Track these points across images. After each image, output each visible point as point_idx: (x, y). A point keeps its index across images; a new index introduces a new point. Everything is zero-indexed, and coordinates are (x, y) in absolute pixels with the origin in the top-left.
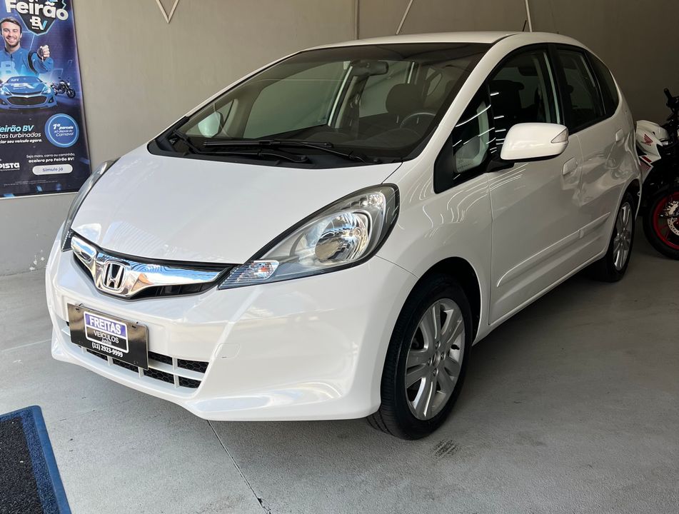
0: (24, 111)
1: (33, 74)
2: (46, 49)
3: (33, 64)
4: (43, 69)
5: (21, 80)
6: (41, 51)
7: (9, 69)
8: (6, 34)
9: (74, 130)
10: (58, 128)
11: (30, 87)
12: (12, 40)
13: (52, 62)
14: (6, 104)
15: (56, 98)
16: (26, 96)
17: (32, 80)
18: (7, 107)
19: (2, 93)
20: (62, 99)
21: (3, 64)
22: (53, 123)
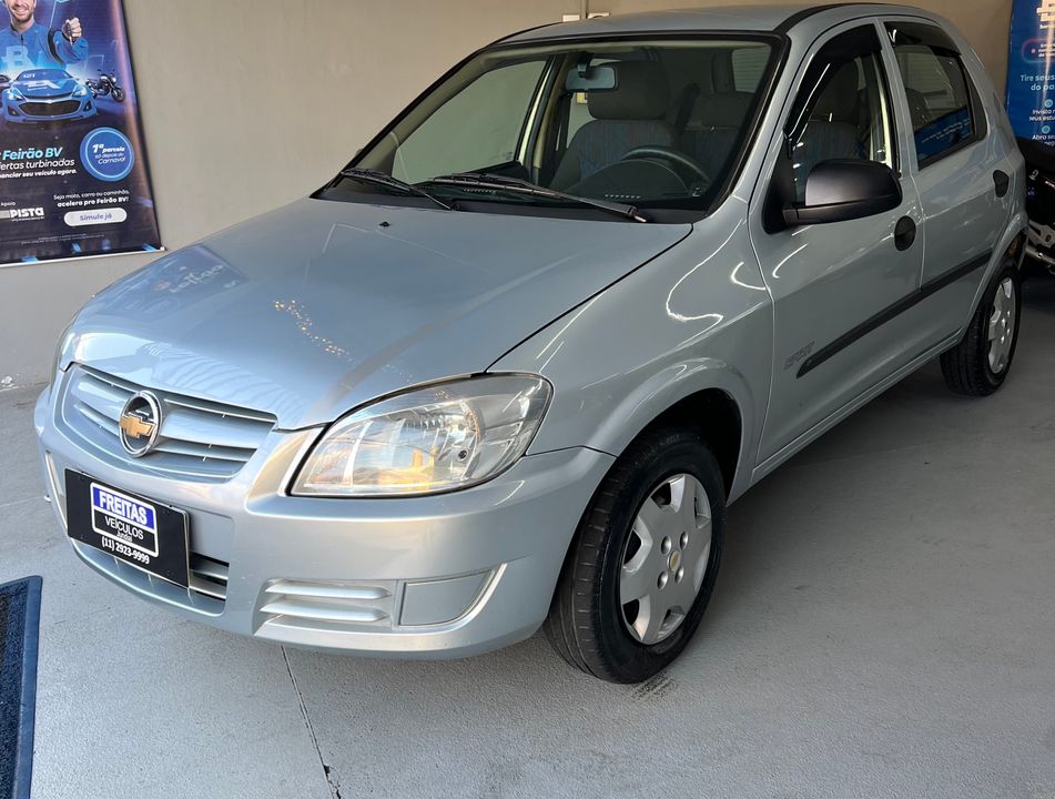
0: (47, 125)
1: (55, 66)
2: (75, 23)
3: (56, 50)
4: (73, 58)
6: (68, 29)
7: (19, 58)
8: (12, 2)
9: (126, 153)
10: (100, 150)
11: (54, 86)
12: (21, 10)
13: (86, 45)
14: (17, 115)
16: (49, 101)
17: (56, 75)
18: (19, 119)
19: (11, 97)
20: (105, 104)
21: (10, 50)
22: (93, 142)
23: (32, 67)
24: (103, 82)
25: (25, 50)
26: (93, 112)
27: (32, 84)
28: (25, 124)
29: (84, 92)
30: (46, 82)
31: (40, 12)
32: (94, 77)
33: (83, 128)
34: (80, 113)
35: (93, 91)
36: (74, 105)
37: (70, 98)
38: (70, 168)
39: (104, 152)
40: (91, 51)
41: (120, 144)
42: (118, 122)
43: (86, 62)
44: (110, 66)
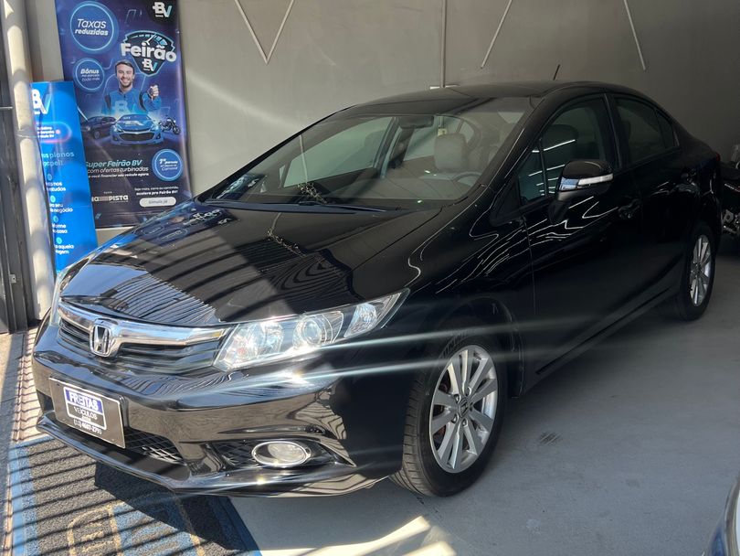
0: (134, 147)
1: (142, 112)
2: (155, 89)
3: (143, 104)
4: (153, 108)
5: (132, 118)
6: (151, 91)
7: (122, 108)
8: (121, 75)
9: (178, 164)
10: (163, 162)
11: (140, 124)
12: (126, 81)
13: (160, 100)
14: (118, 140)
15: (163, 135)
16: (137, 133)
17: (142, 118)
18: (119, 143)
19: (115, 130)
20: (169, 135)
21: (117, 103)
22: (159, 158)
23: (129, 113)
24: (168, 123)
25: (126, 103)
26: (162, 139)
27: (128, 122)
28: (122, 146)
29: (157, 128)
30: (136, 122)
31: (136, 82)
32: (164, 120)
33: (154, 148)
34: (154, 140)
35: (162, 128)
36: (150, 136)
37: (149, 131)
38: (146, 172)
39: (165, 163)
40: (163, 105)
41: (176, 159)
42: (175, 146)
43: (159, 111)
44: (174, 113)
